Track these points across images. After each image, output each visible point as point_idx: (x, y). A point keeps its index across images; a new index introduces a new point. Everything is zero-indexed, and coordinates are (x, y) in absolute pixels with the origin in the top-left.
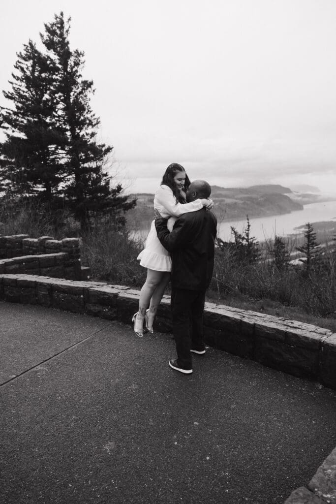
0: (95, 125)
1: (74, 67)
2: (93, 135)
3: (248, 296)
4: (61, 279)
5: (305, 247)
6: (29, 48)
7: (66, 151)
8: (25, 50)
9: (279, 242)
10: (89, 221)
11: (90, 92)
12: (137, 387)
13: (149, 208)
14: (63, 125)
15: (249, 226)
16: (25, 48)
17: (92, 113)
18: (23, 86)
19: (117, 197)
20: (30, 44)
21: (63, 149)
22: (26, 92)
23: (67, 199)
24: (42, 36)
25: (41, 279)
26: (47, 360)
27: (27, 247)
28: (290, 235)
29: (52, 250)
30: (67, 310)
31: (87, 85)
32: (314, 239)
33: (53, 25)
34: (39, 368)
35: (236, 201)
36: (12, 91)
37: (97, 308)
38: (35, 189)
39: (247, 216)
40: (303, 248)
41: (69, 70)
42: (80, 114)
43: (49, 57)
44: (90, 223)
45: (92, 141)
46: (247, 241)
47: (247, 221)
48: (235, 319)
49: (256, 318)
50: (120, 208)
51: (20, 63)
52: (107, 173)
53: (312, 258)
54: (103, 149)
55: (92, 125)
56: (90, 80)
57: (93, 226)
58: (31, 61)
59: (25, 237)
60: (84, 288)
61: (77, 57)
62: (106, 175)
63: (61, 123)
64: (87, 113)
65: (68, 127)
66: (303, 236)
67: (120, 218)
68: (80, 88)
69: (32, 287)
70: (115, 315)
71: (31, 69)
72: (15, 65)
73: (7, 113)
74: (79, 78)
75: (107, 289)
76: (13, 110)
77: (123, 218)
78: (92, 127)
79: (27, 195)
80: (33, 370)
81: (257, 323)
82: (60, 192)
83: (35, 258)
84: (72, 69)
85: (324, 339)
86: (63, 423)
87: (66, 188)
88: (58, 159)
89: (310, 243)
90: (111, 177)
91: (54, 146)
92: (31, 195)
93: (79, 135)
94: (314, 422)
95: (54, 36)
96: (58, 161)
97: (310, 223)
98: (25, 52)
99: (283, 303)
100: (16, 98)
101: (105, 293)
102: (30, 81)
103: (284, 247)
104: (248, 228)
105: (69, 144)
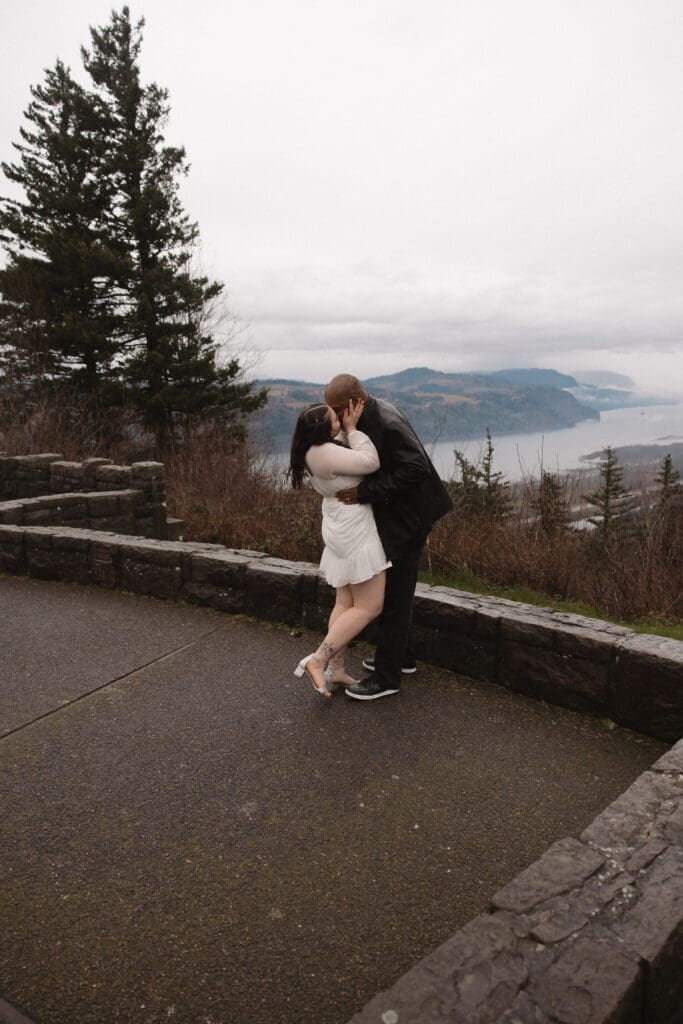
0: (188, 239)
1: (148, 120)
2: (184, 258)
3: (486, 581)
4: (136, 537)
5: (600, 494)
6: (56, 78)
7: (129, 289)
8: (47, 81)
9: (549, 484)
10: (172, 432)
11: (179, 171)
12: (289, 722)
13: (292, 409)
14: (124, 237)
15: (491, 450)
16: (47, 76)
17: (183, 215)
18: (43, 156)
19: (230, 384)
20: (59, 69)
21: (123, 285)
22: (49, 168)
23: (128, 386)
24: (85, 54)
25: (98, 536)
26: (122, 677)
27: (58, 478)
28: (572, 471)
29: (111, 485)
30: (149, 593)
31: (175, 156)
32: (619, 480)
33: (107, 32)
34: (109, 689)
35: (466, 399)
36: (20, 164)
37: (206, 591)
38: (63, 364)
39: (488, 430)
40: (596, 496)
41: (138, 125)
42: (159, 216)
43: (97, 98)
44: (176, 437)
45: (180, 271)
46: (487, 480)
47: (487, 440)
48: (465, 609)
49: (503, 609)
50: (235, 406)
51: (38, 107)
52: (209, 338)
53: (614, 517)
54: (204, 288)
55: (182, 239)
56: (179, 147)
57: (180, 442)
58: (60, 105)
59: (56, 459)
60: (181, 554)
61: (154, 101)
62: (208, 340)
63: (120, 232)
64: (173, 214)
65: (134, 242)
66: (597, 473)
67: (235, 427)
68: (160, 165)
69: (81, 551)
70: (240, 604)
71: (58, 120)
72: (27, 111)
73: (8, 208)
74: (157, 142)
75: (226, 555)
76: (22, 203)
77: (241, 427)
78: (183, 243)
79: (50, 377)
80: (98, 692)
81: (504, 616)
82: (115, 372)
83: (80, 498)
84: (144, 124)
85: (621, 642)
86: (163, 773)
87: (127, 365)
88: (112, 307)
89: (610, 488)
90: (219, 346)
91: (104, 279)
92: (56, 376)
93: (157, 258)
94: (596, 778)
95: (109, 55)
96: (111, 310)
97: (612, 448)
98: (48, 86)
99: (552, 596)
100: (29, 179)
101: (222, 563)
102: (58, 146)
103: (559, 494)
104: (490, 455)
105: (134, 276)
